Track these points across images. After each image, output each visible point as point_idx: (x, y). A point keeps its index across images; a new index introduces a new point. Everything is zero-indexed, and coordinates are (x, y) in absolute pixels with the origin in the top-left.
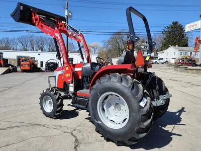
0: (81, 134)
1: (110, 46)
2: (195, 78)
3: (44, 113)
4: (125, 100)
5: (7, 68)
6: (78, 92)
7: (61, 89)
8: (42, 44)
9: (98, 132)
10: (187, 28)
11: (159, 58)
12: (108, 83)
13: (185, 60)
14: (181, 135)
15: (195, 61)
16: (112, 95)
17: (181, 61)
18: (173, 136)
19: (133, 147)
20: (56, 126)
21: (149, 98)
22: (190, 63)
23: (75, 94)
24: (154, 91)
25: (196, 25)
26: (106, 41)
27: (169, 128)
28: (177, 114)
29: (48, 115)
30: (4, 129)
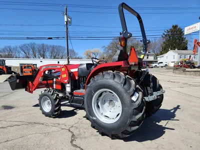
0: (78, 130)
1: (110, 51)
2: (192, 79)
3: (44, 113)
4: (118, 96)
5: (10, 75)
6: (74, 91)
7: (59, 90)
8: (44, 52)
9: (94, 127)
10: (187, 31)
11: (158, 62)
12: (101, 80)
13: (184, 63)
14: (174, 129)
15: (193, 63)
16: (106, 91)
17: (179, 64)
18: (166, 130)
19: (126, 140)
20: (54, 124)
21: (140, 93)
22: (188, 66)
23: (71, 93)
24: (149, 88)
25: (195, 27)
26: (107, 46)
27: (163, 123)
28: (172, 111)
29: (47, 115)
30: (5, 128)
